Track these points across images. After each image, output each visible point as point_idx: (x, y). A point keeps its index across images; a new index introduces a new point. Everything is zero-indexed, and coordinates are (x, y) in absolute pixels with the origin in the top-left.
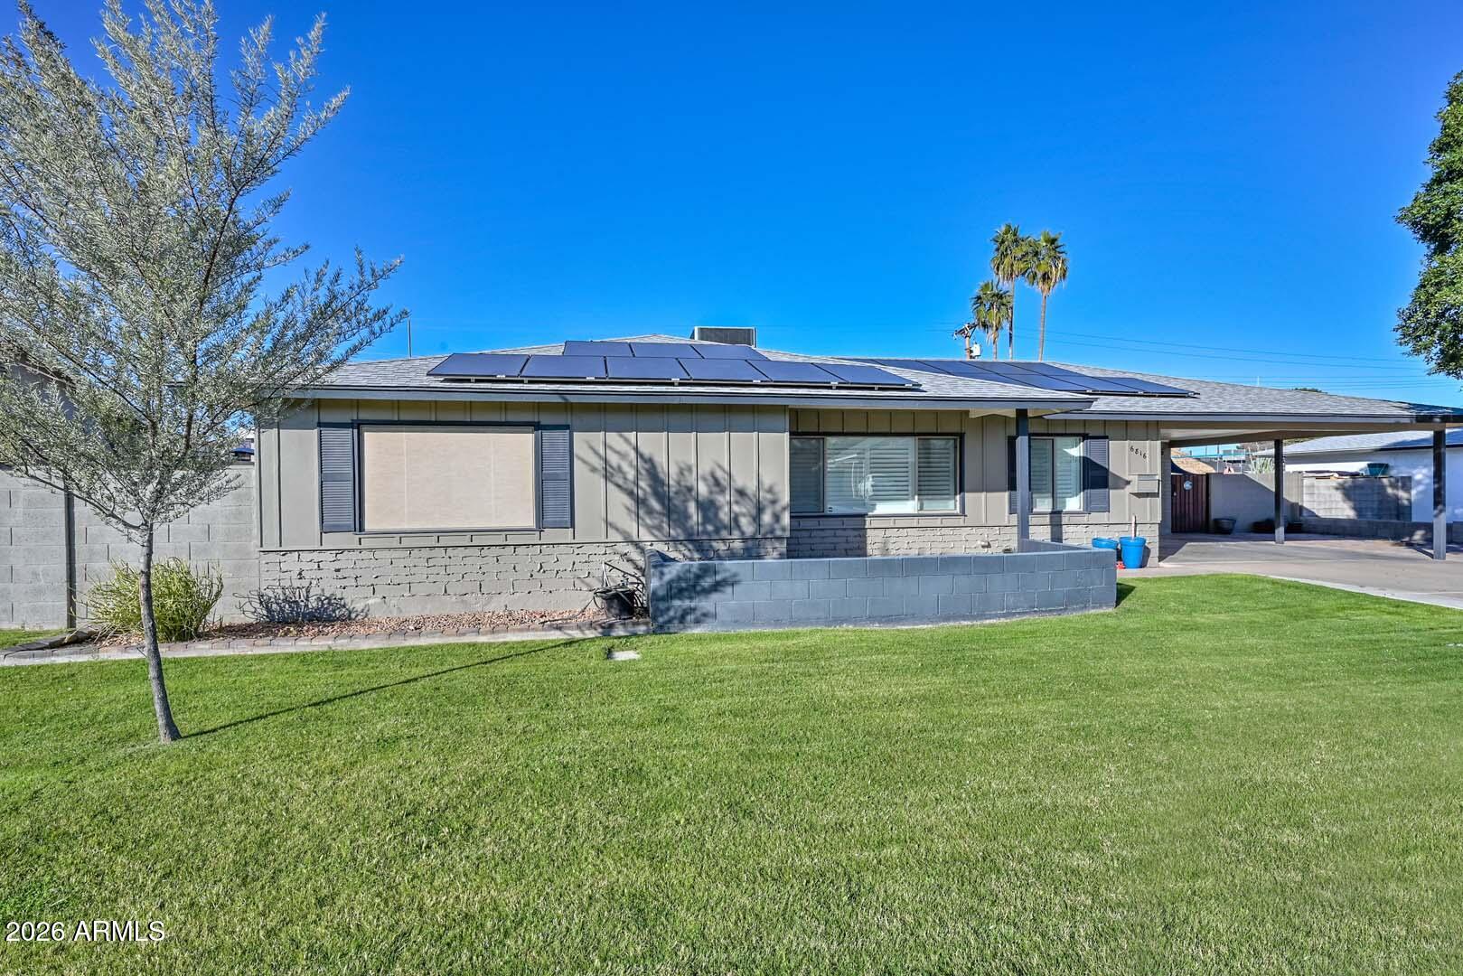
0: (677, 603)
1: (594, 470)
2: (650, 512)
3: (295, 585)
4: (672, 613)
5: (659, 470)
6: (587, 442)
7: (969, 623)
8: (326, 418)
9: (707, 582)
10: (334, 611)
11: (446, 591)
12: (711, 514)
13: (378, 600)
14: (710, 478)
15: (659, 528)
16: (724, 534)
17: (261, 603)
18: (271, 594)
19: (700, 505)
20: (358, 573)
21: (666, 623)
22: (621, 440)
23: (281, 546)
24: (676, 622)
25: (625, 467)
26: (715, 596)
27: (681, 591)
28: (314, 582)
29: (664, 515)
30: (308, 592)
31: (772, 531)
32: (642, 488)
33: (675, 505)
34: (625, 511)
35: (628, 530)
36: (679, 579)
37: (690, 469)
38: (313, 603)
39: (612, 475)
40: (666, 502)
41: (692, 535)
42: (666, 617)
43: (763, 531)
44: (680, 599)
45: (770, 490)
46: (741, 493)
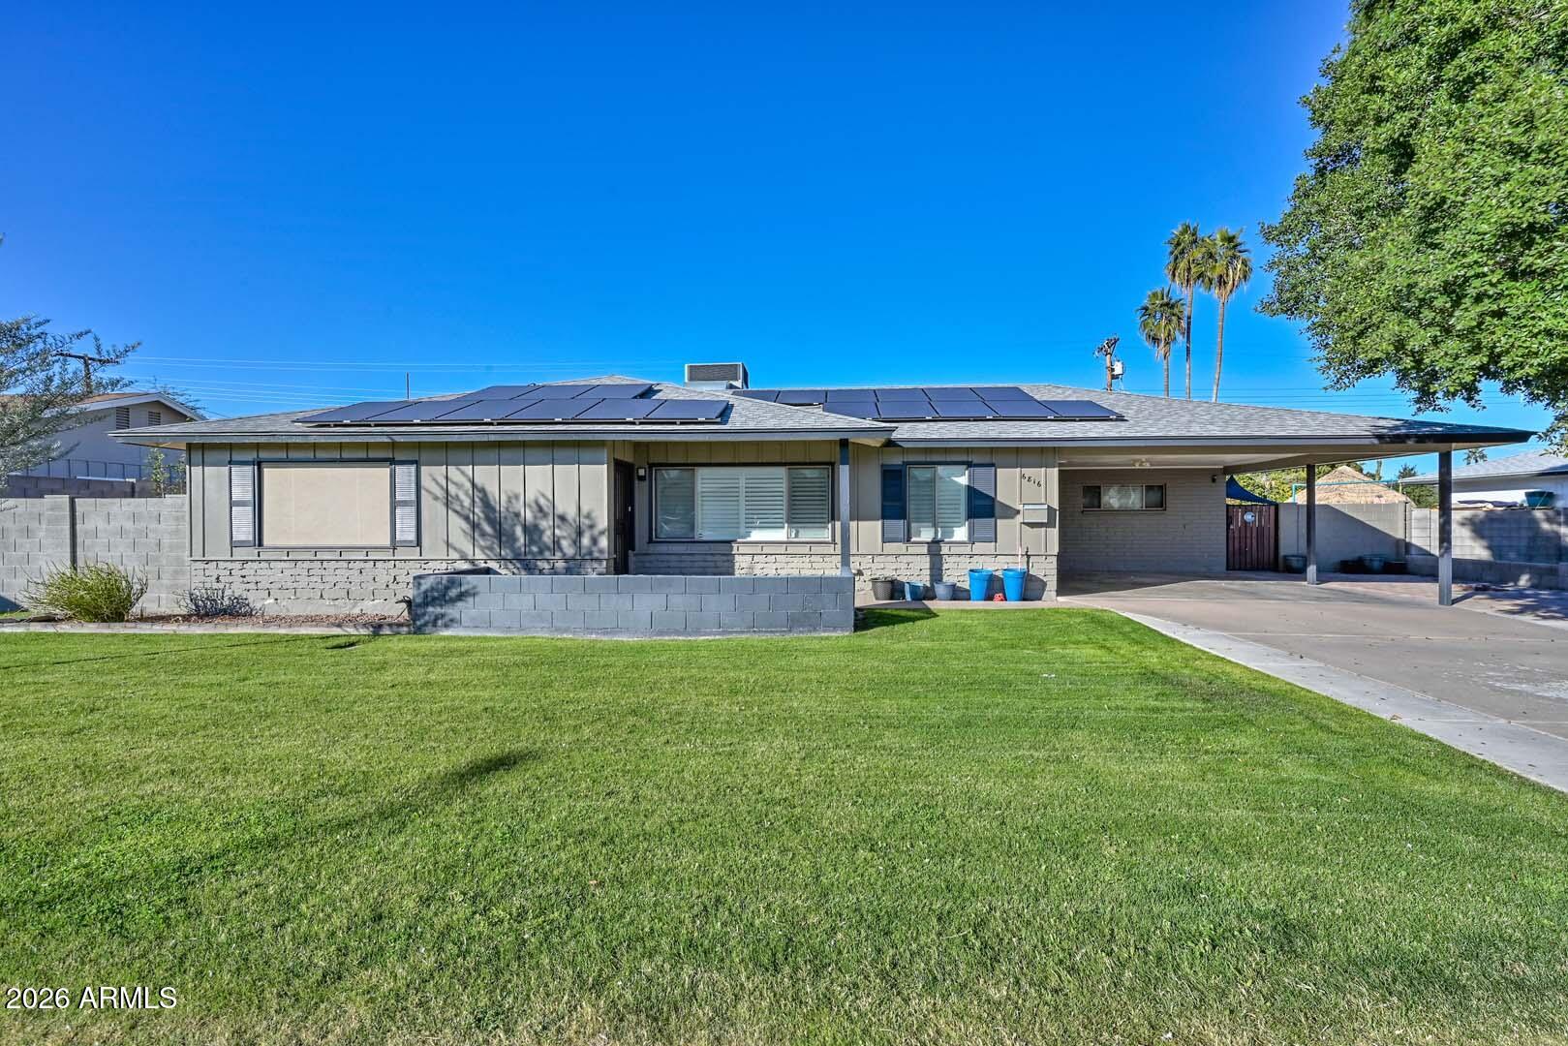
0: (430, 609)
1: (436, 498)
2: (483, 534)
3: (214, 587)
4: (427, 618)
5: (491, 498)
6: (431, 475)
7: (684, 638)
8: (236, 457)
9: (453, 593)
10: (240, 608)
11: (321, 596)
12: (536, 537)
13: (272, 601)
14: (534, 505)
15: (491, 549)
16: (547, 554)
17: (191, 600)
18: (198, 594)
19: (525, 529)
20: (258, 579)
21: (421, 625)
22: (458, 473)
23: (204, 556)
24: (430, 624)
25: (462, 496)
26: (460, 604)
27: (434, 599)
28: (228, 585)
29: (495, 537)
30: (223, 593)
31: (590, 553)
32: (478, 515)
33: (504, 530)
34: (462, 533)
35: (464, 549)
36: (432, 589)
37: (517, 497)
38: (226, 602)
39: (452, 503)
40: (498, 527)
41: (520, 555)
42: (422, 621)
43: (583, 551)
44: (433, 606)
45: (588, 516)
46: (563, 518)
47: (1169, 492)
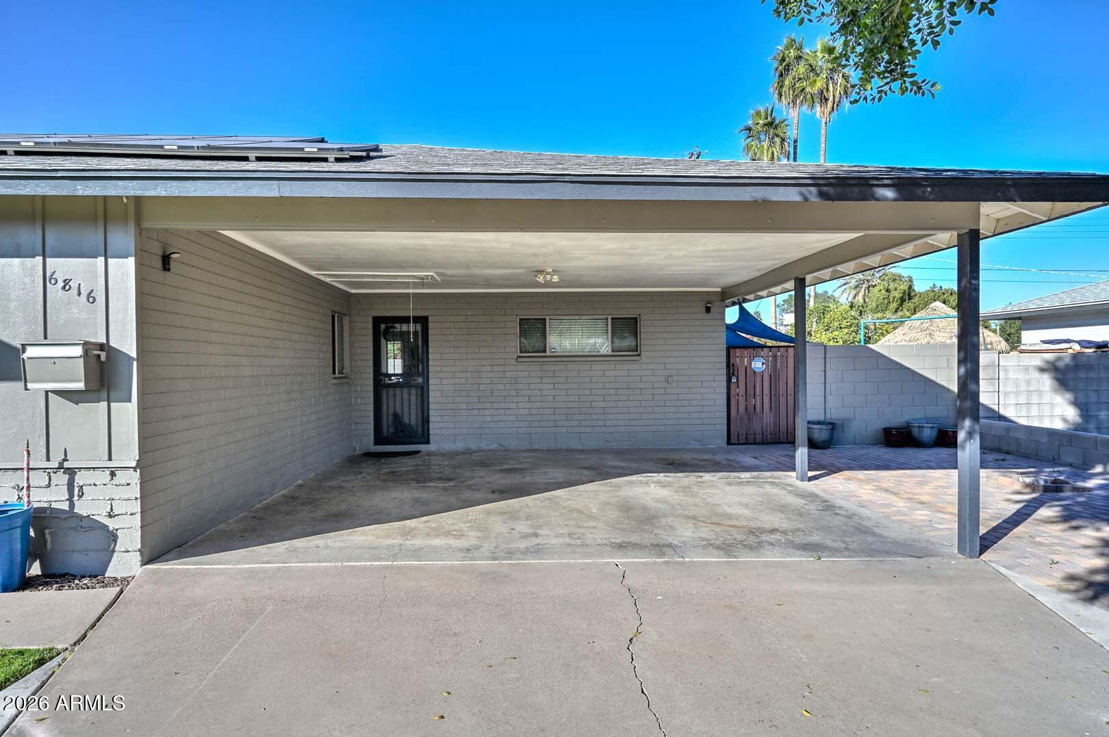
47: (644, 328)
